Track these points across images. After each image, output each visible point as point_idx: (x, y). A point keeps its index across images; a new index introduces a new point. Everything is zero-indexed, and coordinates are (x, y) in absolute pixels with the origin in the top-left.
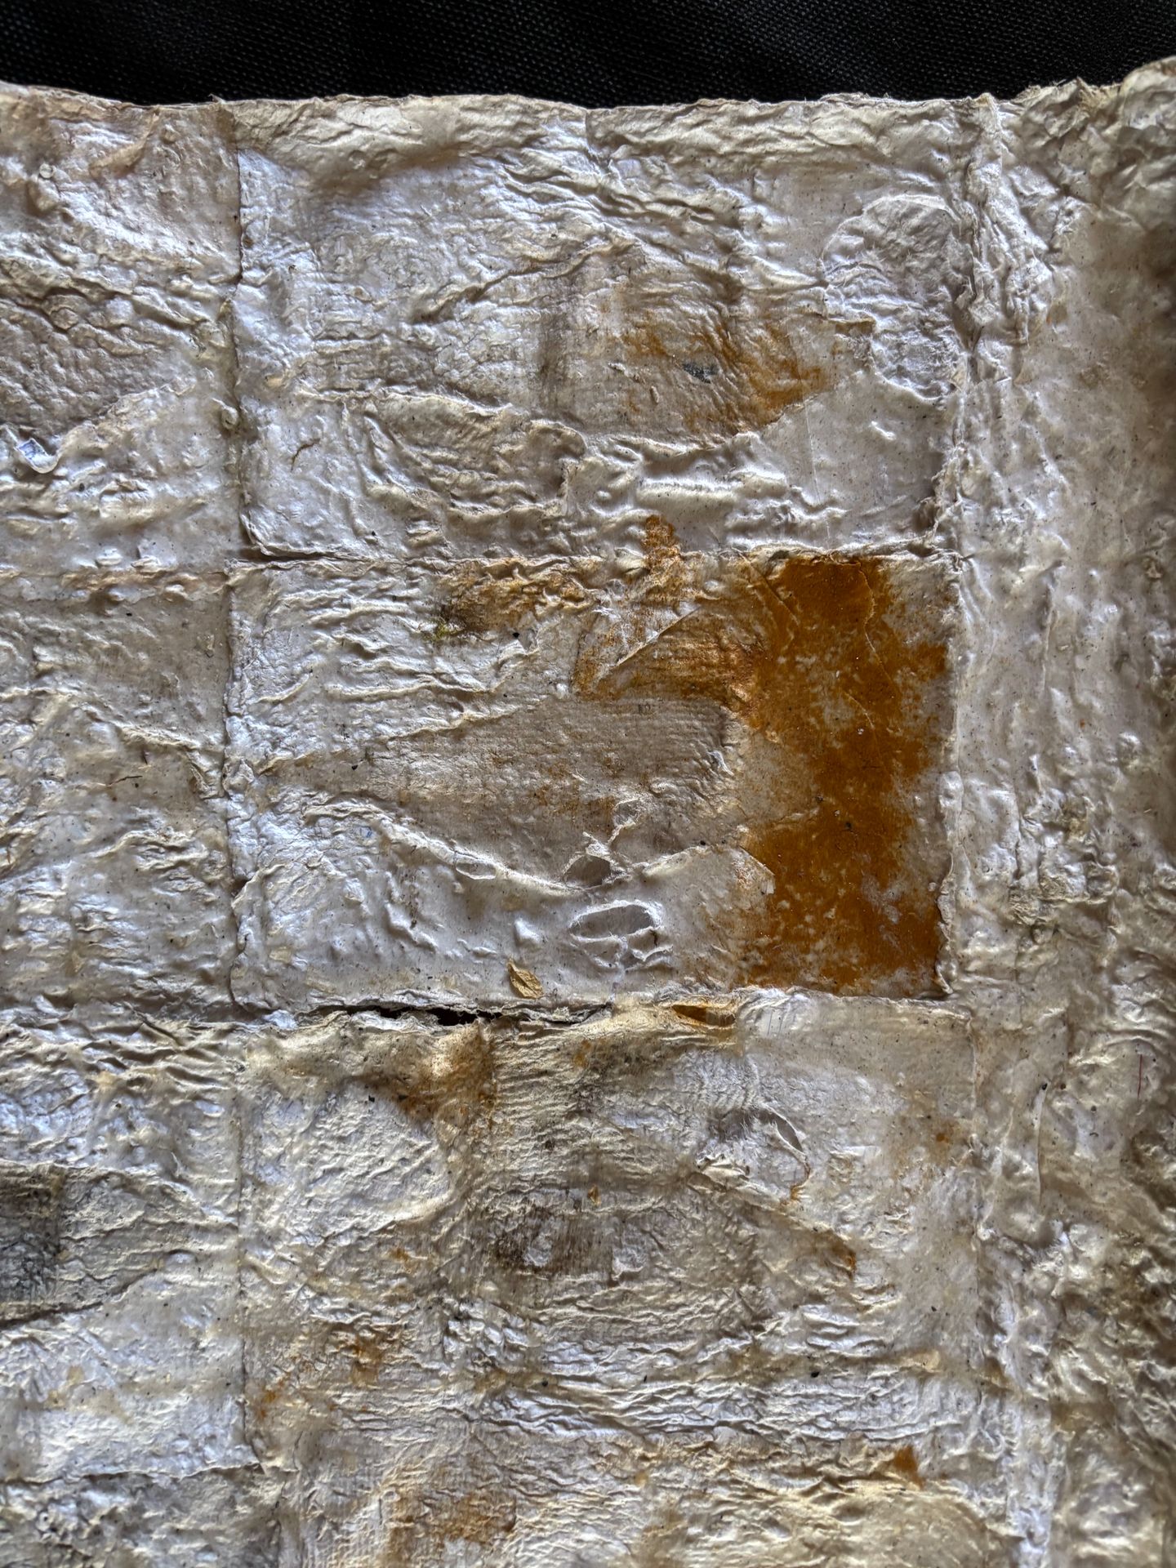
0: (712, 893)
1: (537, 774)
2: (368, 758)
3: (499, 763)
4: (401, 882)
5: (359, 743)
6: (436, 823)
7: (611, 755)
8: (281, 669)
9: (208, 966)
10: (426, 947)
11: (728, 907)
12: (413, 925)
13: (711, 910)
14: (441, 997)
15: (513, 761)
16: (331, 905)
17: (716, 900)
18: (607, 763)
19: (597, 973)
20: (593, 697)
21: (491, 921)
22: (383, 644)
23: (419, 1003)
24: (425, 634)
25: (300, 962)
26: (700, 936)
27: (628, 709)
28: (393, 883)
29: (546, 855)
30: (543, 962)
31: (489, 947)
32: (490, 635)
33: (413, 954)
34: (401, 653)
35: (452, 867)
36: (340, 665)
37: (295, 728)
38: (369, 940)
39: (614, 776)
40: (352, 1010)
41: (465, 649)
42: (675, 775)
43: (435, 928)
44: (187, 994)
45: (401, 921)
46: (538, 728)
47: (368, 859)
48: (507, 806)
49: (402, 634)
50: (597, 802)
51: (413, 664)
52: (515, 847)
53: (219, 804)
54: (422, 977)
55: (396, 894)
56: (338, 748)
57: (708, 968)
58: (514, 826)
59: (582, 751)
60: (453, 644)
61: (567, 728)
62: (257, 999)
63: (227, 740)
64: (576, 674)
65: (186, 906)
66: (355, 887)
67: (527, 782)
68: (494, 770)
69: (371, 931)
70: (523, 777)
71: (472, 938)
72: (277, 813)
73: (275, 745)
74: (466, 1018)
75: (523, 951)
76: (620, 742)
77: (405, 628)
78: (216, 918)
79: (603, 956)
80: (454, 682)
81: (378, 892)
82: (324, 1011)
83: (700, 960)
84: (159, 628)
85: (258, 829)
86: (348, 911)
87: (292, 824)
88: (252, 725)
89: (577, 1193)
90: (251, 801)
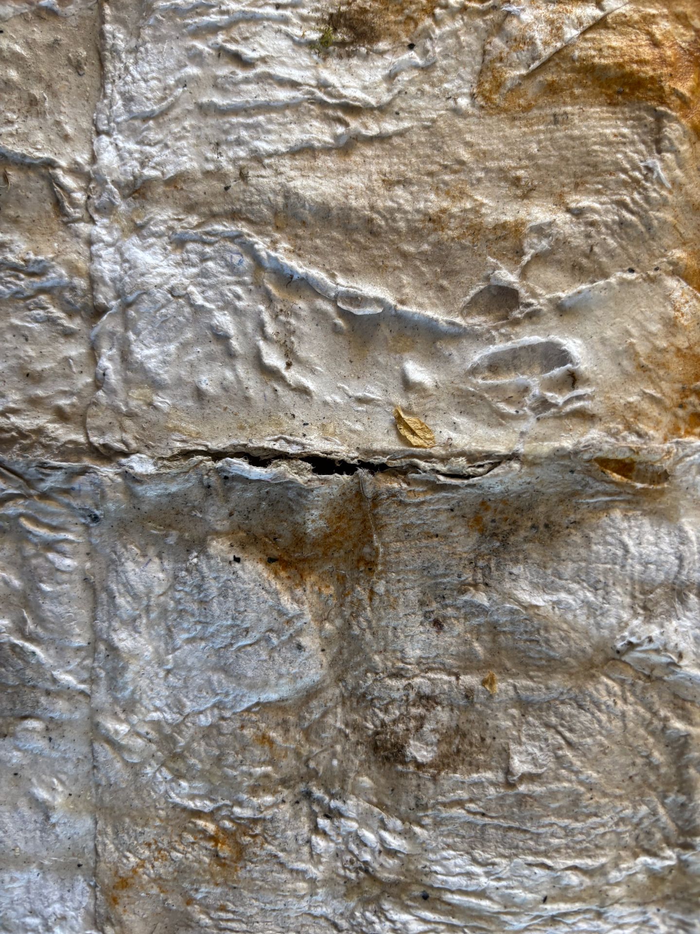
0: (643, 327)
1: (432, 197)
2: (243, 176)
3: (389, 184)
4: (275, 317)
5: (234, 161)
6: (316, 250)
7: (521, 173)
8: (154, 83)
9: (63, 402)
10: (303, 391)
11: (663, 344)
12: (289, 365)
13: (642, 348)
14: (317, 445)
15: (405, 182)
16: (198, 340)
17: (648, 336)
18: (516, 182)
19: (500, 419)
20: (500, 110)
21: (376, 364)
22: (263, 53)
23: (292, 450)
24: (311, 44)
25: (163, 401)
26: (628, 377)
27: (541, 120)
28: (266, 317)
29: (442, 288)
30: (436, 409)
31: (374, 393)
32: (382, 45)
33: (288, 398)
34: (283, 64)
35: (334, 301)
36: (216, 77)
37: (166, 146)
38: (239, 381)
39: (525, 196)
40: (217, 456)
41: (354, 61)
42: (598, 192)
43: (313, 371)
44: (40, 431)
45: (273, 358)
46: (434, 147)
47: (239, 290)
48: (397, 231)
49: (285, 44)
50: (504, 226)
51: (296, 75)
52: (405, 279)
53: (84, 228)
54: (296, 423)
55: (270, 329)
56: (211, 167)
57: (638, 415)
58: (405, 255)
59: (487, 170)
60: (340, 57)
61: (469, 145)
62: (113, 440)
63: (94, 159)
64: (480, 84)
65: (44, 338)
66: (224, 321)
67: (421, 205)
68: (382, 191)
69: (241, 370)
70: (416, 199)
71: (354, 383)
72: (143, 238)
73: (143, 165)
74: (345, 467)
75: (412, 396)
76: (531, 157)
77: (288, 36)
78: (75, 350)
79: (508, 401)
80: (341, 96)
81: (250, 326)
82: (187, 454)
83: (629, 406)
84: (29, 45)
85: (122, 254)
86: (216, 348)
87: (157, 249)
88: (121, 145)
89: (470, 680)
90: (116, 225)
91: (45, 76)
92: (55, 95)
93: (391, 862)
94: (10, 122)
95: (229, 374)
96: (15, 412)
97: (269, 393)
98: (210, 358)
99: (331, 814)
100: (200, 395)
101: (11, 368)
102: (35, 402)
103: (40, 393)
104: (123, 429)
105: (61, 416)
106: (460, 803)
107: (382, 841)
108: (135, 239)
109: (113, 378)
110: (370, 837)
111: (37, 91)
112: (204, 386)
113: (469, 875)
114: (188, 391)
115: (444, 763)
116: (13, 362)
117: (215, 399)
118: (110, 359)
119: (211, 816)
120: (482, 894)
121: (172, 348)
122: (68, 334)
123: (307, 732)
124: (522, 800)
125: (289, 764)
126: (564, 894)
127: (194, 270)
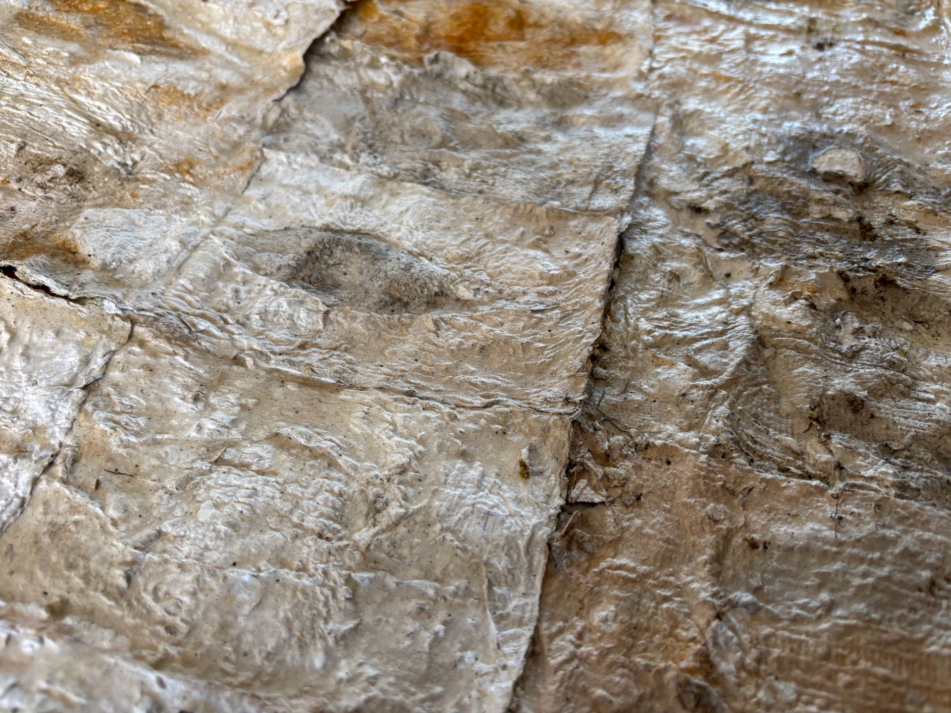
9: (137, 350)
16: (40, 359)
23: (20, 285)
25: (81, 335)
33: (10, 317)
38: (31, 333)
53: (69, 441)
62: (119, 324)
63: (36, 481)
65: (130, 388)
66: (18, 364)
69: (27, 338)
84: (31, 575)
85: (53, 416)
86: (32, 352)
87: (30, 412)
88: (12, 485)
89: (14, 186)
90: (47, 436)
91: (34, 550)
92: (36, 535)
93: (106, 141)
94: (76, 523)
95: (35, 338)
96: (168, 353)
97: (19, 322)
98: (41, 349)
99: (124, 165)
100: (58, 333)
101: (159, 377)
102: (154, 354)
103: (148, 359)
104: (110, 327)
105: (142, 344)
106: (55, 146)
107: (105, 149)
108: (40, 422)
109: (100, 352)
110: (110, 151)
111: (46, 540)
112: (53, 335)
113: (70, 124)
114: (64, 337)
115: (51, 162)
116: (156, 380)
117: (50, 328)
118: (96, 363)
119: (184, 181)
120: (68, 116)
121: (58, 359)
122: (116, 385)
123: (114, 194)
124: (24, 136)
125: (130, 186)
126: (31, 105)
127: (16, 395)
